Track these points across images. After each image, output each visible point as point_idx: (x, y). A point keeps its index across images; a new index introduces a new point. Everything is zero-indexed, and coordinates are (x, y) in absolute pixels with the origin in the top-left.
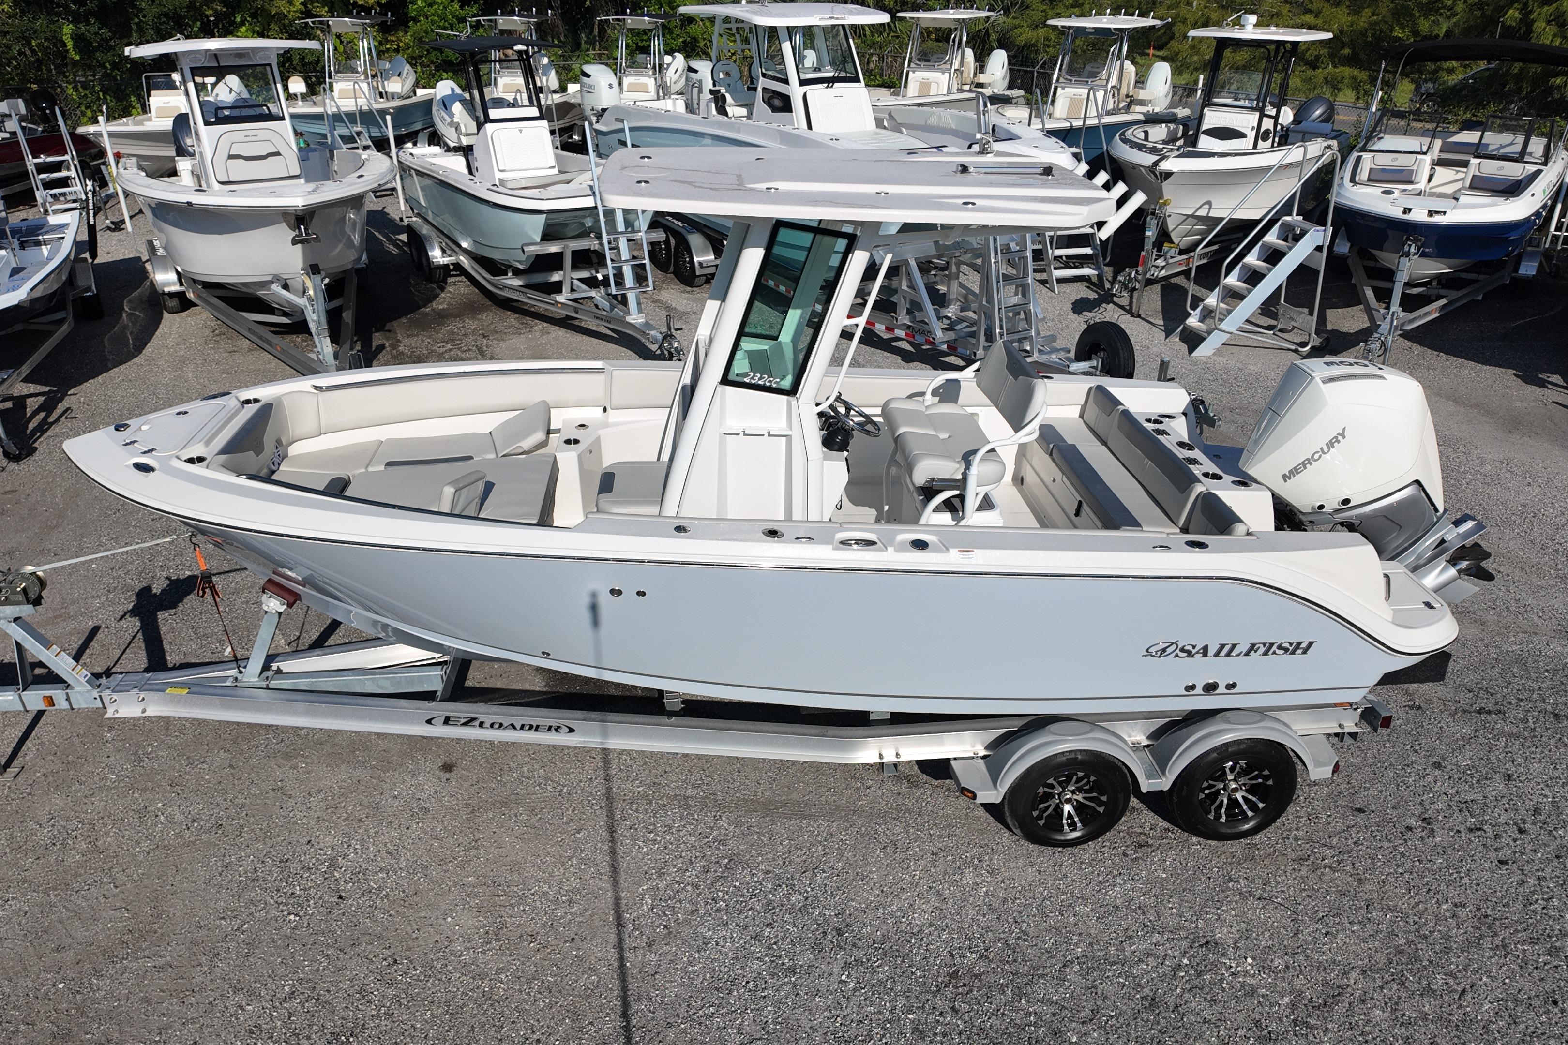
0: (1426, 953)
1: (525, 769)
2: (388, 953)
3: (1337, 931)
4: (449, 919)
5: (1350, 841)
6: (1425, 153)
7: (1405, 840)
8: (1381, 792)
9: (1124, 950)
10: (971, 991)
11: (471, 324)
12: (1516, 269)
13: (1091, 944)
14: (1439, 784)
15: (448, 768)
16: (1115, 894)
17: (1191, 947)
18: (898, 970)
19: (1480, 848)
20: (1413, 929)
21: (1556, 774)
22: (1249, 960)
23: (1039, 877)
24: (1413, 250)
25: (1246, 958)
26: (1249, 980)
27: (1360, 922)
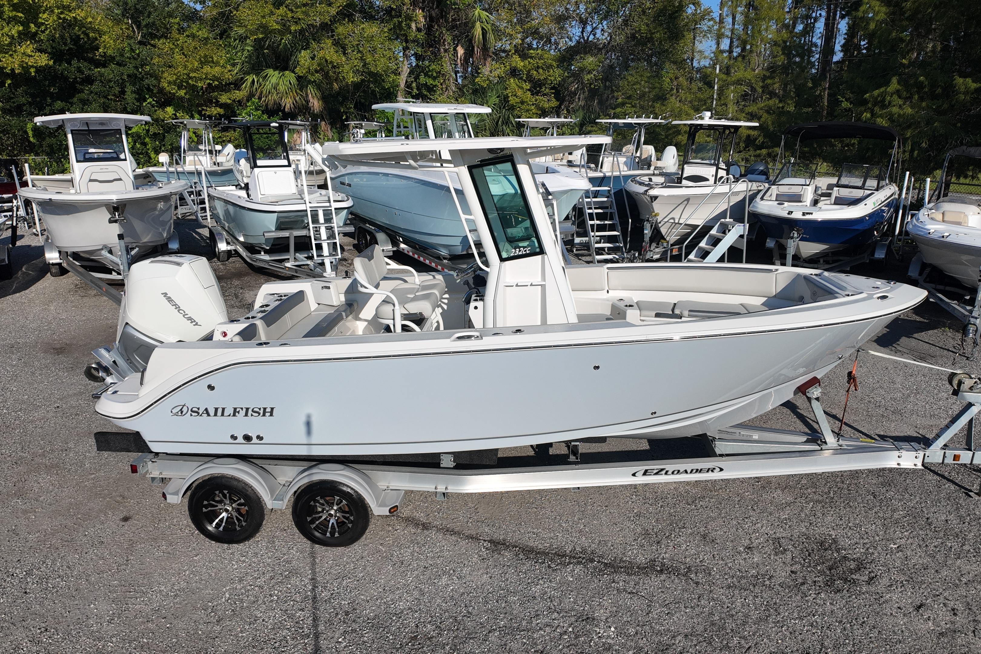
0: (730, 625)
1: (175, 520)
2: (44, 625)
3: (675, 612)
4: (92, 606)
5: (698, 560)
6: (808, 185)
7: (734, 560)
8: (725, 532)
9: (532, 623)
10: (423, 647)
11: (236, 282)
12: (873, 255)
13: (511, 619)
14: (764, 528)
15: (126, 519)
16: (536, 590)
17: (577, 621)
18: (378, 636)
19: (782, 564)
20: (725, 611)
21: (841, 523)
22: (613, 629)
23: (490, 580)
24: (796, 235)
25: (610, 627)
26: (609, 641)
27: (692, 607)
